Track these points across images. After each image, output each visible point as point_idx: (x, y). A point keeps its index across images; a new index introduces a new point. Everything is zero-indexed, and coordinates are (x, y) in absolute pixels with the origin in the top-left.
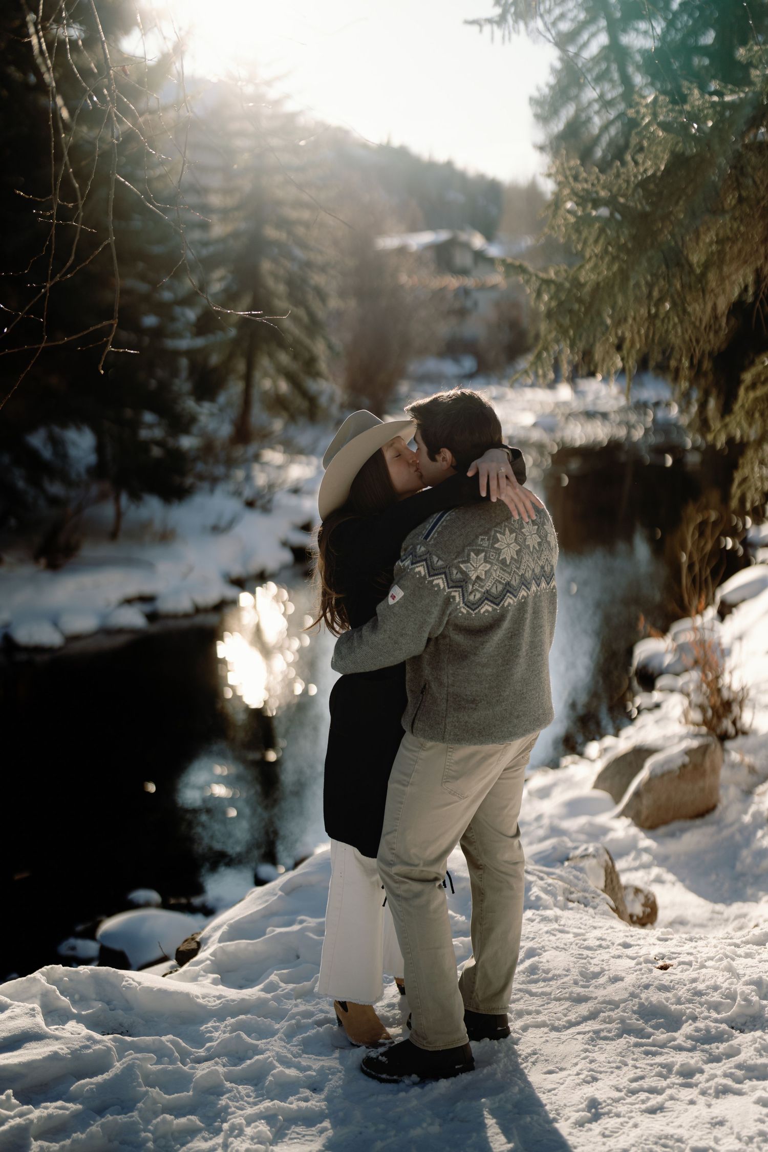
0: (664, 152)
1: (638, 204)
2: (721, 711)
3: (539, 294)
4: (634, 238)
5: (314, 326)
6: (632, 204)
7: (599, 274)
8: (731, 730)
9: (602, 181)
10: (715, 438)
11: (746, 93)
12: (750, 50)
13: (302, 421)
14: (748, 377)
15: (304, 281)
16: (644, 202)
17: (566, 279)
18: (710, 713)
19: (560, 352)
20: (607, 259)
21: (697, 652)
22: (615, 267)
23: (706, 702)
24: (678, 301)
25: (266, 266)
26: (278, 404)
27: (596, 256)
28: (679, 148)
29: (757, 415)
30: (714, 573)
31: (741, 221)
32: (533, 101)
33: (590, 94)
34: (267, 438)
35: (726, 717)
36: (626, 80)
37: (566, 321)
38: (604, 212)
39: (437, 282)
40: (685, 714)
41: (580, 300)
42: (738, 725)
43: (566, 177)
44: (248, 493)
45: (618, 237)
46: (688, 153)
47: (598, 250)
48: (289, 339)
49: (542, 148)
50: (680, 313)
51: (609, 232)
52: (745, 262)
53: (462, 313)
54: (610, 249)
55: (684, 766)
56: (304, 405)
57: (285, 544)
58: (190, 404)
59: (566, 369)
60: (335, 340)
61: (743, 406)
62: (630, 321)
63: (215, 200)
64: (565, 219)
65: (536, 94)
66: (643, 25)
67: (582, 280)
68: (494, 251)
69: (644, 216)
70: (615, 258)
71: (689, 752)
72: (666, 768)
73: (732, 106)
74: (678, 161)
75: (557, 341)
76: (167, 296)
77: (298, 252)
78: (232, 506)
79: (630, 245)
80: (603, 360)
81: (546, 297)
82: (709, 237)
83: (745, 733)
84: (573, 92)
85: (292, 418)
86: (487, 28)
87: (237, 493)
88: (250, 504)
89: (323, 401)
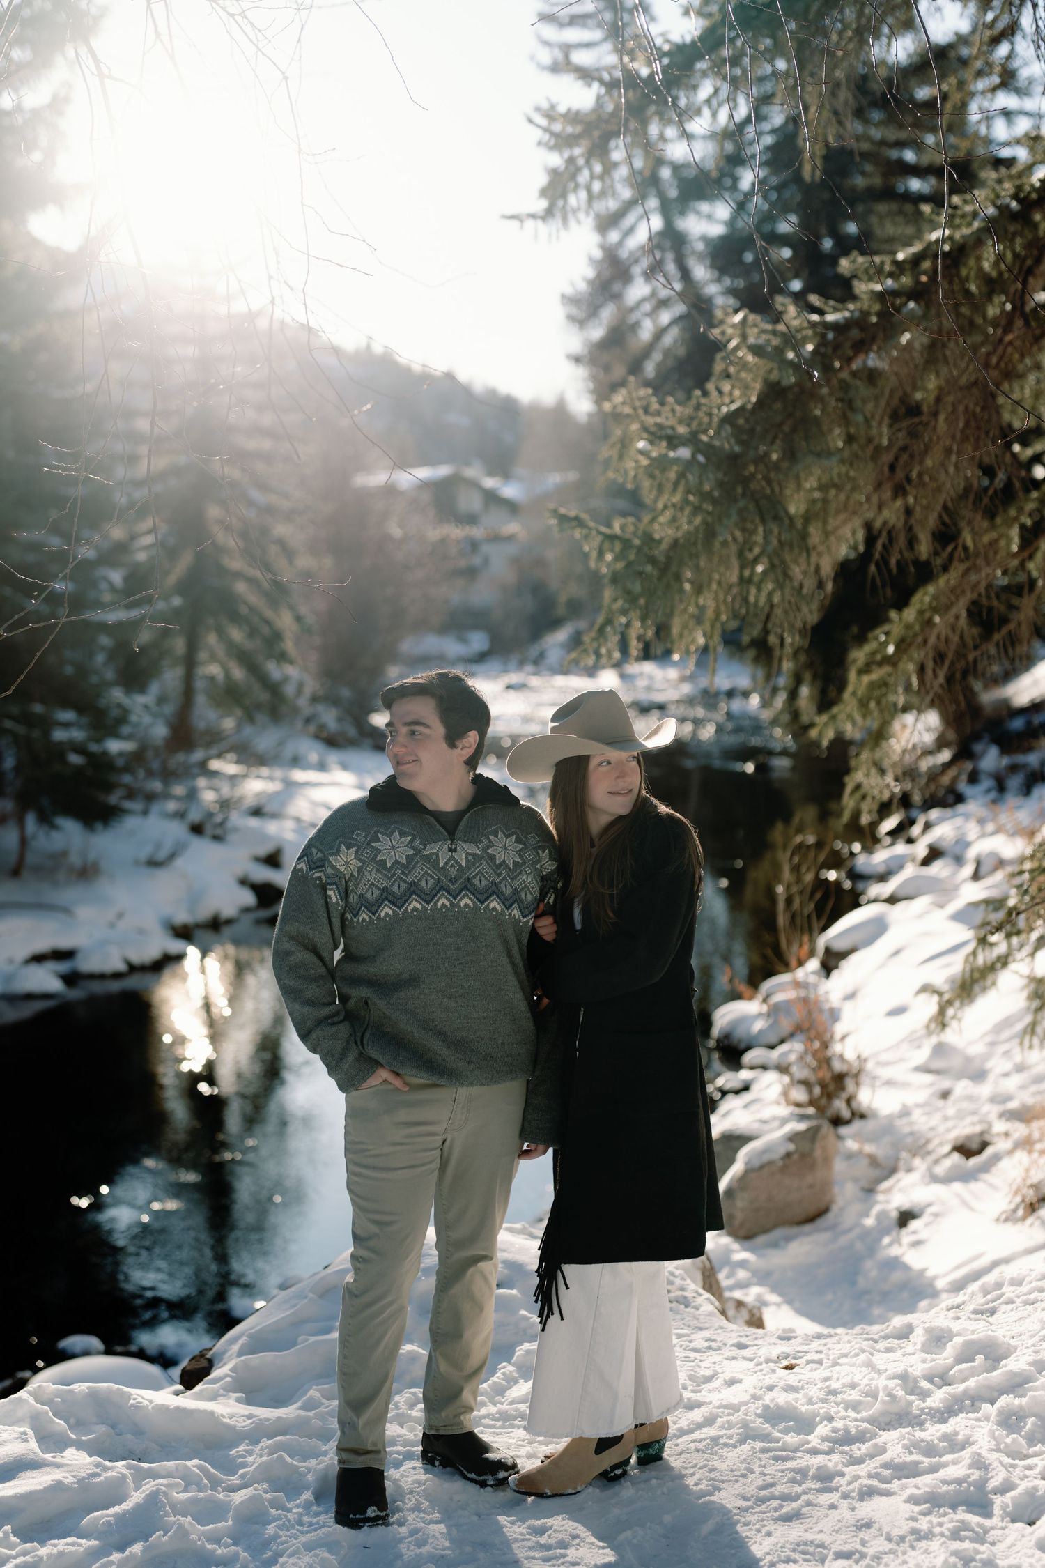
0: (754, 380)
1: (727, 444)
2: (831, 1087)
3: (601, 554)
4: (720, 484)
5: (278, 593)
6: (717, 443)
7: (677, 528)
8: (846, 1114)
9: (678, 414)
10: (820, 734)
11: (852, 312)
12: (854, 261)
13: (261, 718)
14: (859, 655)
15: (265, 531)
16: (733, 441)
17: (635, 534)
18: (817, 1090)
19: (628, 625)
20: (687, 511)
21: (798, 1014)
22: (698, 521)
23: (813, 1078)
24: (776, 561)
25: (214, 512)
26: (230, 695)
27: (674, 505)
28: (774, 376)
29: (872, 705)
30: (819, 910)
31: (851, 464)
32: (568, 300)
33: (638, 290)
34: (214, 741)
35: (838, 1097)
36: (685, 274)
37: (637, 587)
38: (684, 453)
39: (434, 533)
40: (785, 1093)
41: (652, 560)
42: (854, 1104)
43: (635, 409)
44: (195, 816)
45: (701, 483)
46: (785, 383)
47: (676, 499)
48: (244, 610)
49: (577, 360)
50: (781, 578)
51: (690, 477)
52: (854, 513)
53: (471, 573)
54: (691, 498)
55: (788, 1155)
56: (263, 696)
57: (244, 882)
58: (117, 694)
59: (635, 647)
60: (304, 610)
61: (854, 694)
62: (714, 586)
63: (143, 425)
64: (636, 461)
65: (569, 291)
66: (704, 207)
67: (657, 536)
68: (510, 491)
69: (733, 459)
70: (697, 509)
71: (793, 1137)
72: (766, 1158)
73: (835, 326)
74: (773, 392)
75: (624, 612)
76: (86, 552)
77: (255, 494)
78: (176, 831)
79: (716, 494)
80: (681, 636)
81: (609, 557)
82: (810, 483)
83: (862, 1116)
84: (616, 287)
85: (249, 716)
86: (530, 224)
87: (180, 815)
88: (197, 829)
89: (289, 690)
